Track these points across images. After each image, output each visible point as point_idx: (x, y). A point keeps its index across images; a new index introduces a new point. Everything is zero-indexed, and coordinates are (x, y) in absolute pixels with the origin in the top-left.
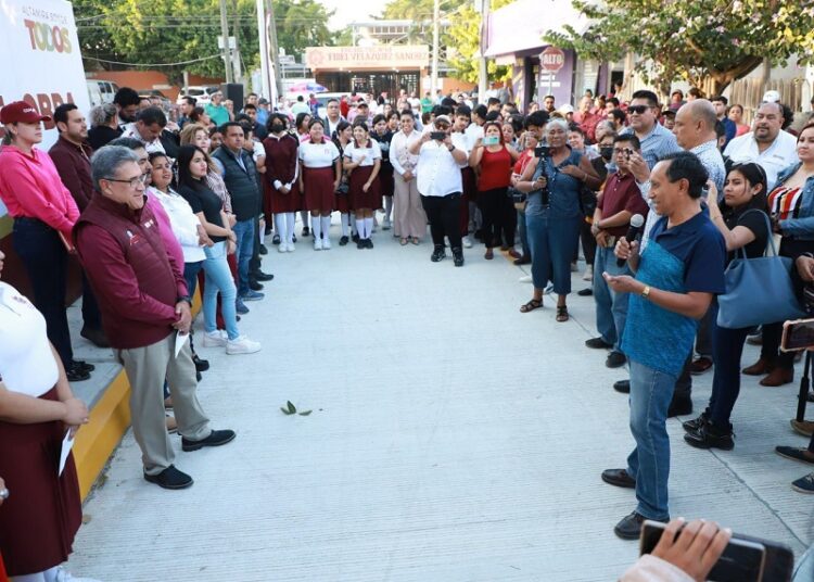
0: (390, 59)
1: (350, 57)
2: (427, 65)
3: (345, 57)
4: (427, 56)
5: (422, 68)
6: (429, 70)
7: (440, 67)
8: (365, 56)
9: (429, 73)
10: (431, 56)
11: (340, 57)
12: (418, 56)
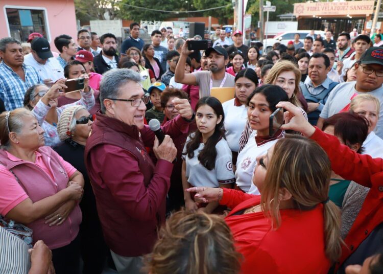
0: (346, 10)
1: (320, 8)
2: (371, 13)
3: (317, 9)
4: (372, 8)
5: (368, 15)
6: (372, 16)
7: (379, 15)
8: (330, 8)
9: (372, 19)
10: (375, 9)
11: (315, 9)
12: (366, 8)
